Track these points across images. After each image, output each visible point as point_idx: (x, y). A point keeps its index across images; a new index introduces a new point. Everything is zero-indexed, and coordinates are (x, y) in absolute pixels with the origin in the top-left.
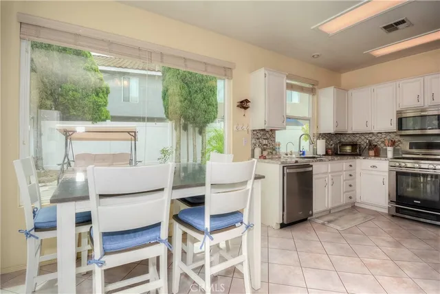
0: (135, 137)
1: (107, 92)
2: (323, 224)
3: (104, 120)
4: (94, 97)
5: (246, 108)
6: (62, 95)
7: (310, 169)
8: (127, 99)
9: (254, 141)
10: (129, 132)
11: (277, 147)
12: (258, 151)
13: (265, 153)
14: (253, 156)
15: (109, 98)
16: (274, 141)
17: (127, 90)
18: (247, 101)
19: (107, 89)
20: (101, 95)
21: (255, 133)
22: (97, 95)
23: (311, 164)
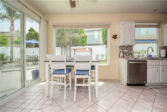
0: (91, 50)
1: (86, 37)
2: (151, 88)
3: (85, 46)
4: (82, 39)
5: (115, 38)
6: (75, 40)
7: (146, 62)
8: (94, 39)
9: (120, 51)
10: (90, 49)
11: (133, 53)
12: (121, 55)
13: (125, 55)
14: (119, 56)
15: (87, 39)
16: (132, 50)
17: (94, 35)
18: (116, 35)
19: (86, 36)
20: (84, 38)
21: (121, 47)
22: (83, 39)
23: (146, 60)
